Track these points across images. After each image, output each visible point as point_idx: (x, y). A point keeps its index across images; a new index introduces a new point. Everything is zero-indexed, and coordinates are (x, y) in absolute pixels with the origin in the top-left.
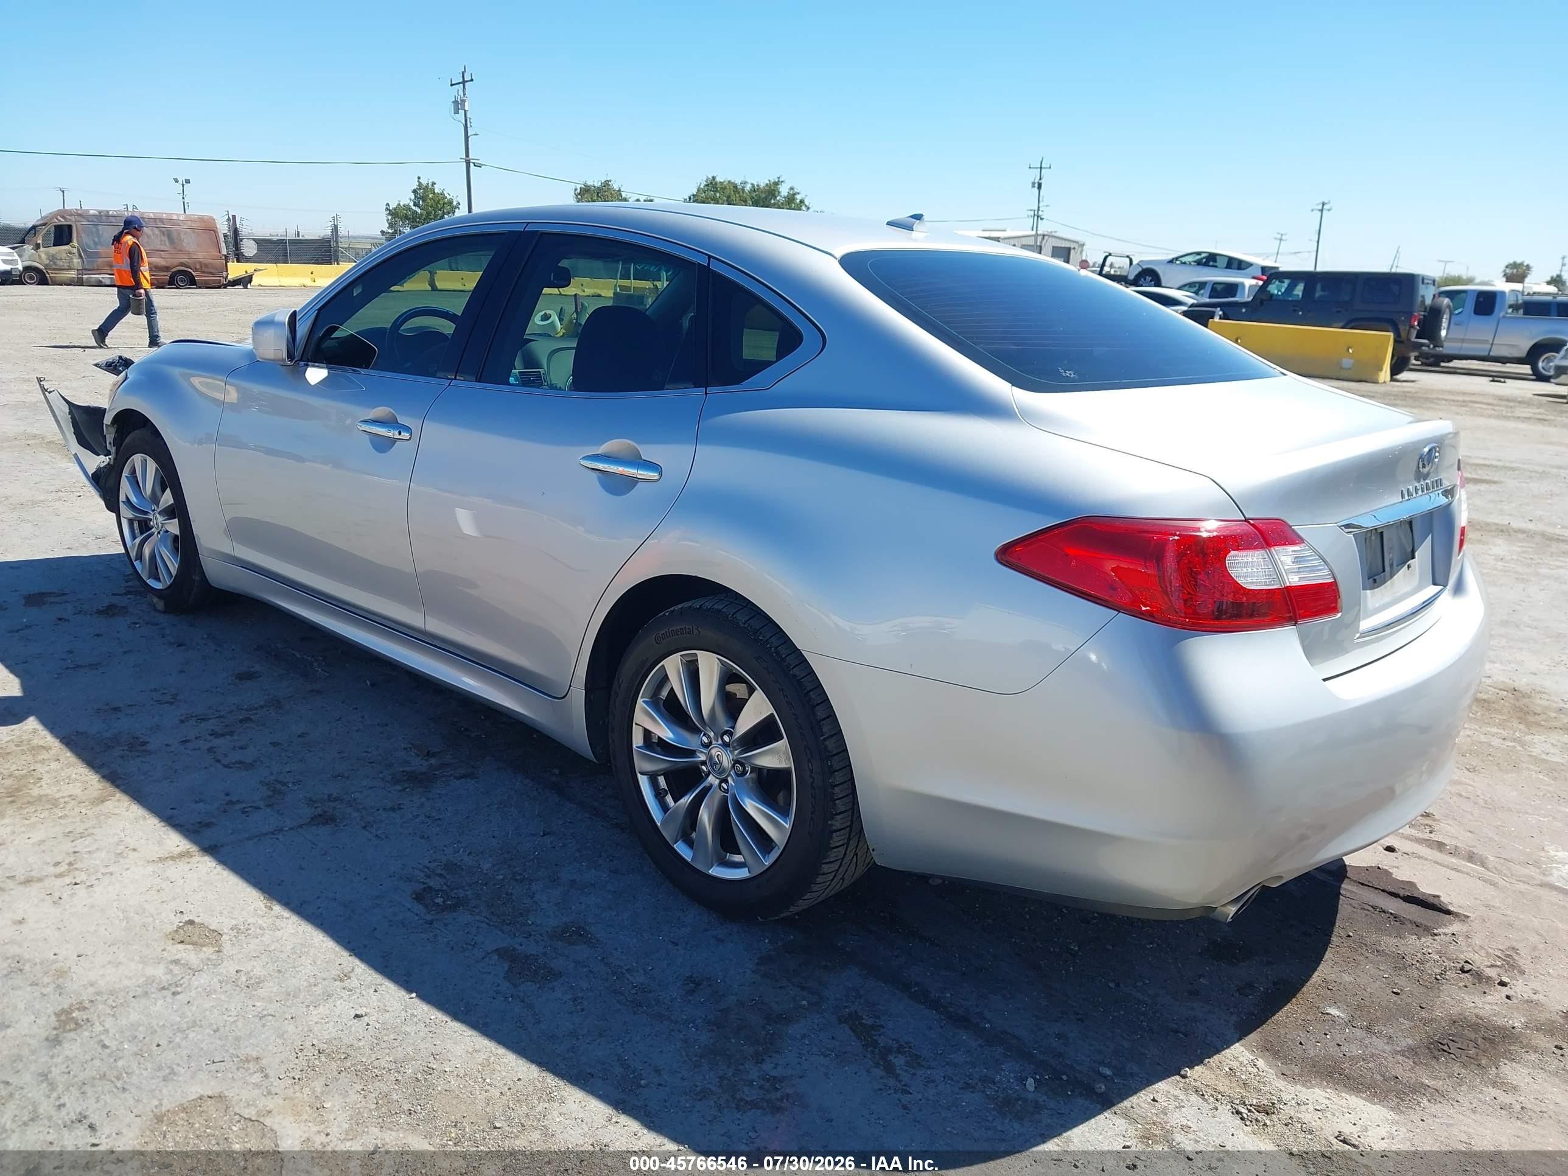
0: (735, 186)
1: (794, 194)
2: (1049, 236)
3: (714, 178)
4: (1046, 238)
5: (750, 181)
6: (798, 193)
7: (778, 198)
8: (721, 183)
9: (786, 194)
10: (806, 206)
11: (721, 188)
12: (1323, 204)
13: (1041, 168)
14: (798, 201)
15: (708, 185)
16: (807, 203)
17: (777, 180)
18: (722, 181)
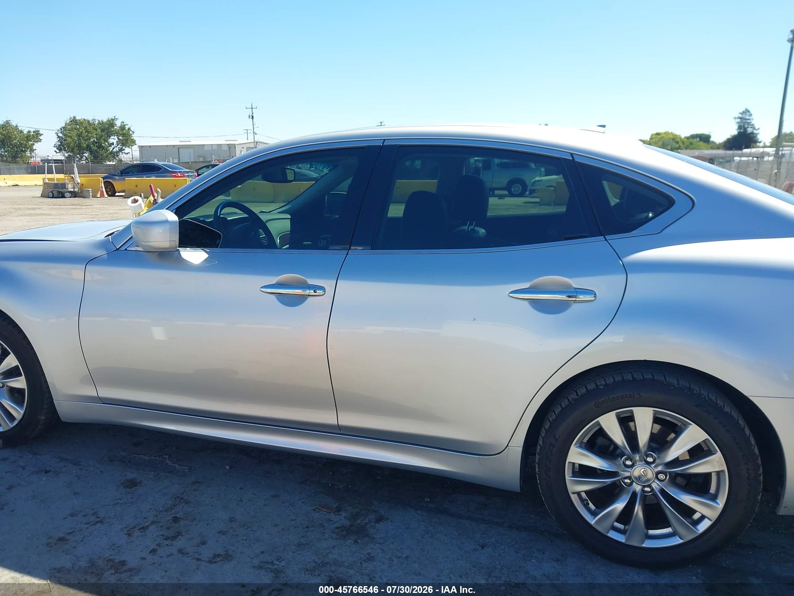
0: (89, 122)
1: (125, 125)
2: (259, 142)
3: (74, 117)
4: (258, 143)
5: (97, 118)
6: (127, 125)
7: (115, 127)
8: (80, 120)
9: (120, 125)
10: (132, 131)
11: (80, 123)
12: (381, 123)
13: (252, 108)
14: (127, 129)
15: (71, 121)
16: (132, 129)
17: (113, 118)
18: (80, 119)
